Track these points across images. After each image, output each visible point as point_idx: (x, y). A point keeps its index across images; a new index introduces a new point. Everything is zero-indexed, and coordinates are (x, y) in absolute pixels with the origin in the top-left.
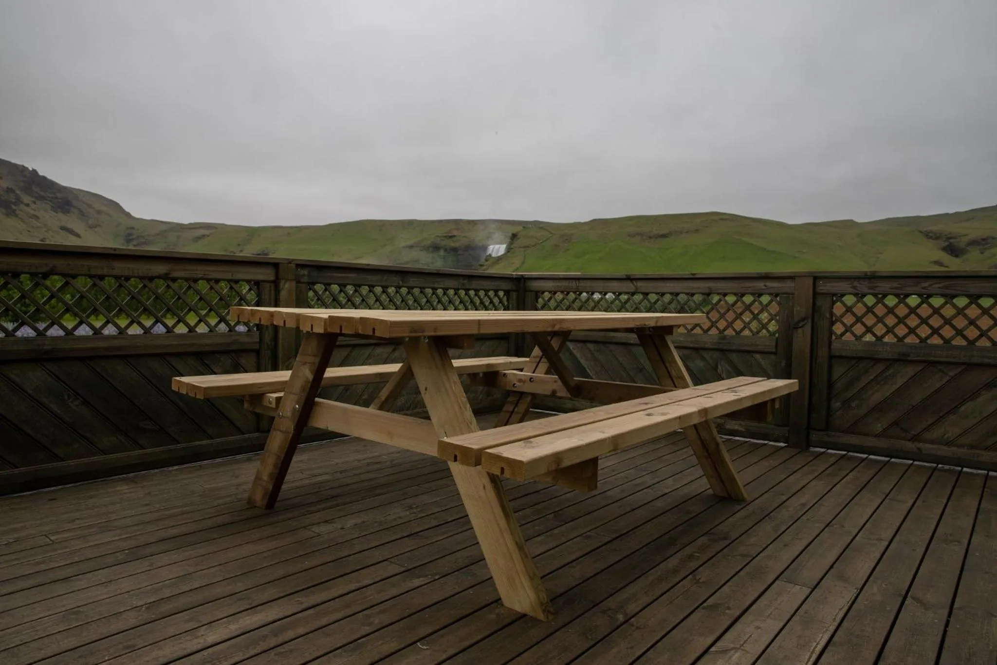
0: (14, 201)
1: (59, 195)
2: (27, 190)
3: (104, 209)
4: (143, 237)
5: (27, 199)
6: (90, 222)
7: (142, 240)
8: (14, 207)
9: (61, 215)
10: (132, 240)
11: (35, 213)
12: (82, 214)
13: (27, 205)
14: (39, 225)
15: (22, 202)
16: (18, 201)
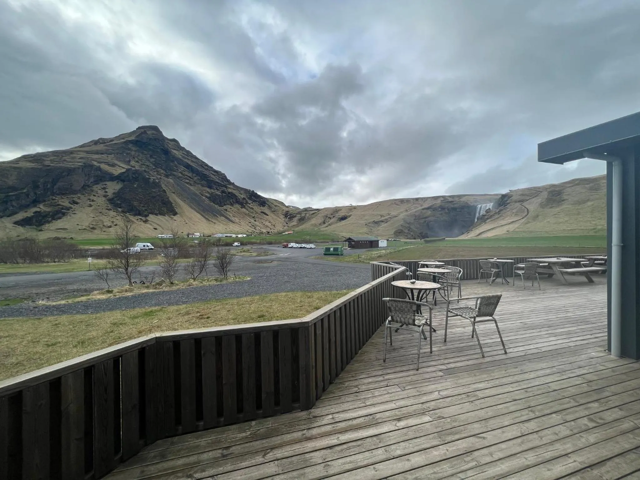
0: (245, 202)
1: (261, 200)
2: (250, 198)
3: (277, 204)
4: (291, 215)
5: (250, 202)
6: (272, 210)
7: (291, 216)
8: (245, 205)
9: (262, 207)
10: (288, 216)
11: (252, 207)
12: (270, 207)
13: (250, 204)
14: (253, 211)
15: (248, 203)
16: (247, 203)
